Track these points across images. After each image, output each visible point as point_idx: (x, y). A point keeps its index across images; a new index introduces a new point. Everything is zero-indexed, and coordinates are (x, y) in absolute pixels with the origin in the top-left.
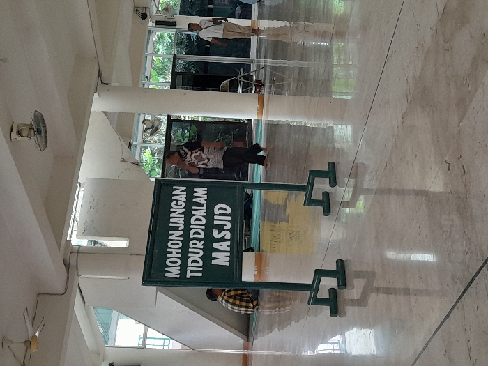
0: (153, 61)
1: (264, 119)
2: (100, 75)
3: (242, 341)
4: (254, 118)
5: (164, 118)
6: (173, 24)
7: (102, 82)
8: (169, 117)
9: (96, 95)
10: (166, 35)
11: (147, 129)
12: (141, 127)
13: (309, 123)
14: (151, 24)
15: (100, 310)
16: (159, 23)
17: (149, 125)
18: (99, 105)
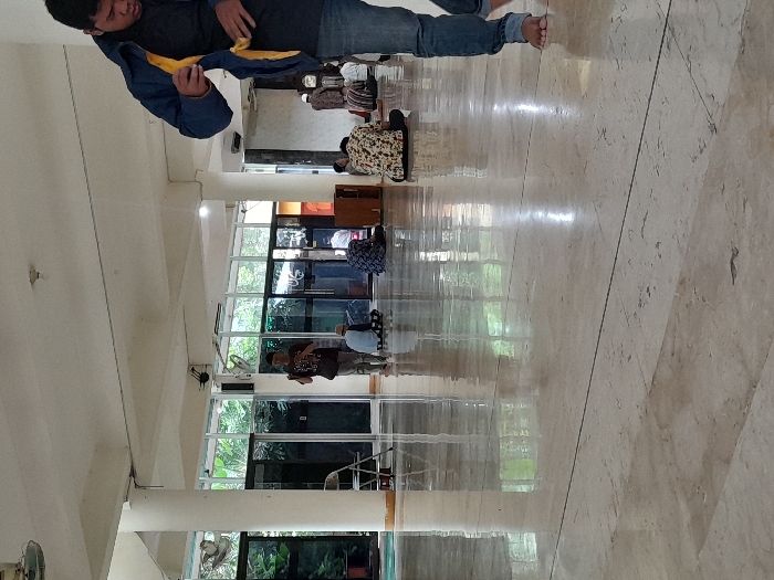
0: (218, 444)
1: (396, 529)
2: (133, 474)
4: (380, 529)
5: (235, 537)
6: (249, 387)
7: (137, 484)
8: (244, 534)
9: (126, 506)
11: (208, 556)
12: (198, 553)
13: (469, 533)
14: (215, 390)
16: (227, 387)
17: (212, 550)
18: (131, 521)
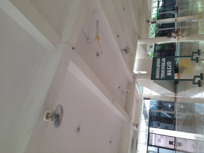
0: (151, 32)
1: (179, 41)
2: (139, 37)
3: (174, 94)
4: (176, 42)
5: (154, 44)
6: (155, 22)
7: (140, 38)
8: (155, 44)
9: (138, 41)
10: (154, 25)
11: (150, 47)
12: (149, 47)
13: (192, 41)
14: (150, 23)
15: (141, 87)
16: (152, 23)
17: (150, 46)
18: (139, 43)
